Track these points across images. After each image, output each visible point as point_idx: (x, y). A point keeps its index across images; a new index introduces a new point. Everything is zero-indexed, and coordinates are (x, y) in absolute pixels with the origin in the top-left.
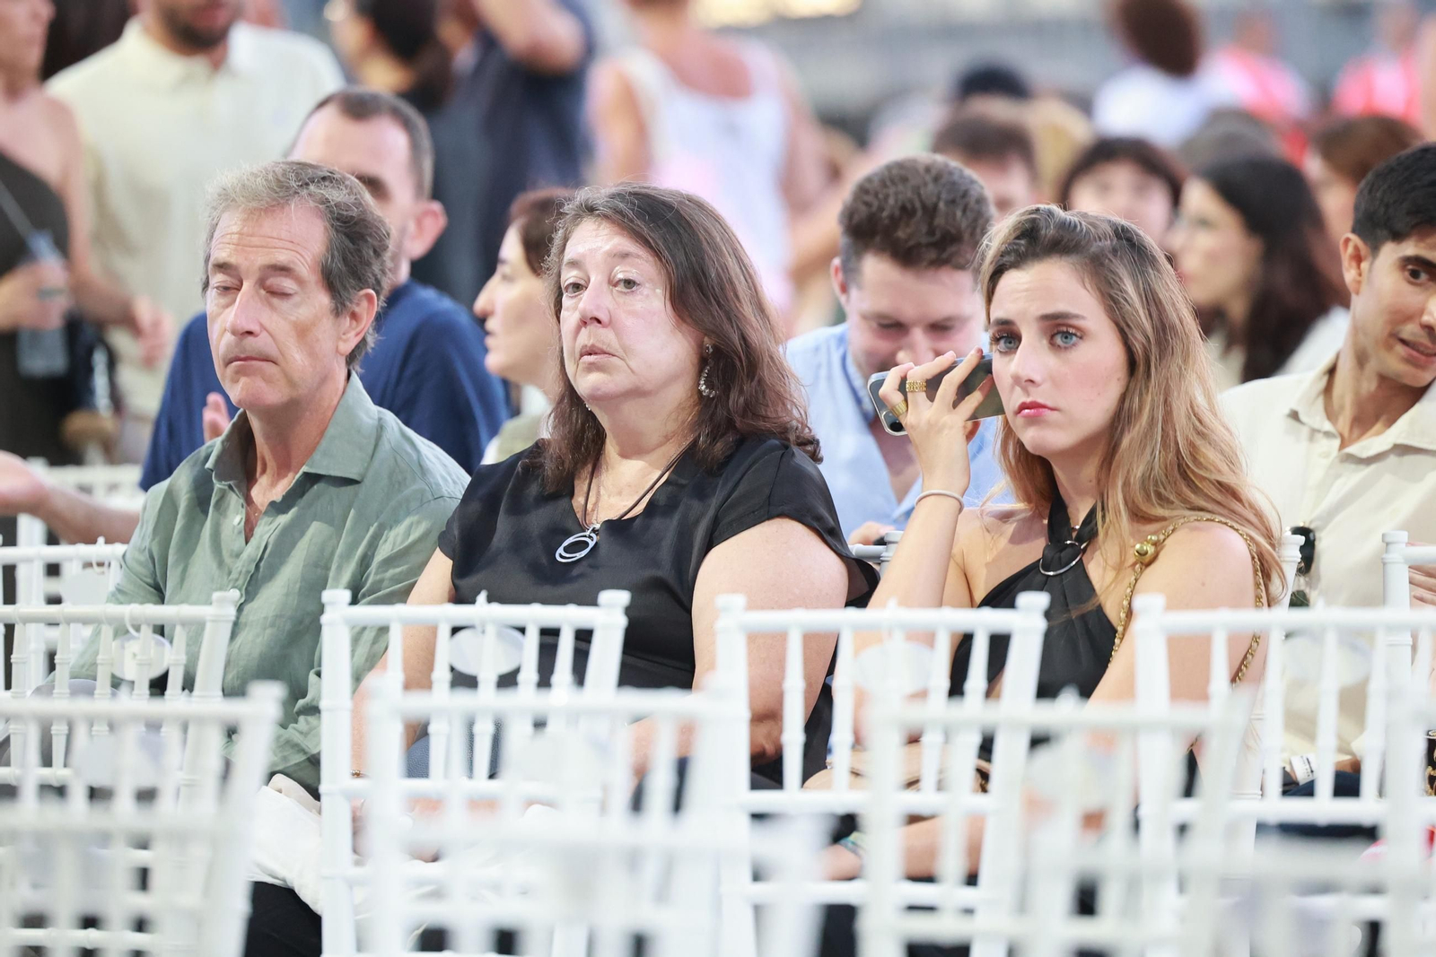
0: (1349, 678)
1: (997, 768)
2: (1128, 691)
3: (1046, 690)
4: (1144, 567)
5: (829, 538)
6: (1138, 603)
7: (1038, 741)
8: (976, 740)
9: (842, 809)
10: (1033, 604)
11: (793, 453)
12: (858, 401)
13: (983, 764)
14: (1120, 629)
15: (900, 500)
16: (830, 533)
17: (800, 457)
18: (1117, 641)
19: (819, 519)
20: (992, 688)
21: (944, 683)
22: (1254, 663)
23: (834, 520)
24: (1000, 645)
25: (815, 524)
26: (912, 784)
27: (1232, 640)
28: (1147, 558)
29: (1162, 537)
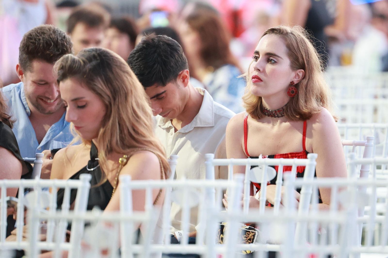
0: (192, 204)
1: (73, 233)
2: (117, 208)
3: (90, 208)
4: (122, 166)
5: (16, 154)
6: (121, 178)
7: (87, 225)
8: (66, 225)
9: (19, 248)
10: (86, 178)
11: (3, 125)
12: (25, 109)
13: (68, 231)
14: (114, 187)
15: (39, 143)
16: (16, 152)
17: (6, 127)
18: (113, 191)
19: (12, 147)
20: (72, 207)
21: (55, 205)
22: (160, 199)
23: (17, 148)
24: (74, 192)
25: (11, 149)
26: (44, 240)
27: (154, 191)
28: (124, 163)
29: (129, 156)
